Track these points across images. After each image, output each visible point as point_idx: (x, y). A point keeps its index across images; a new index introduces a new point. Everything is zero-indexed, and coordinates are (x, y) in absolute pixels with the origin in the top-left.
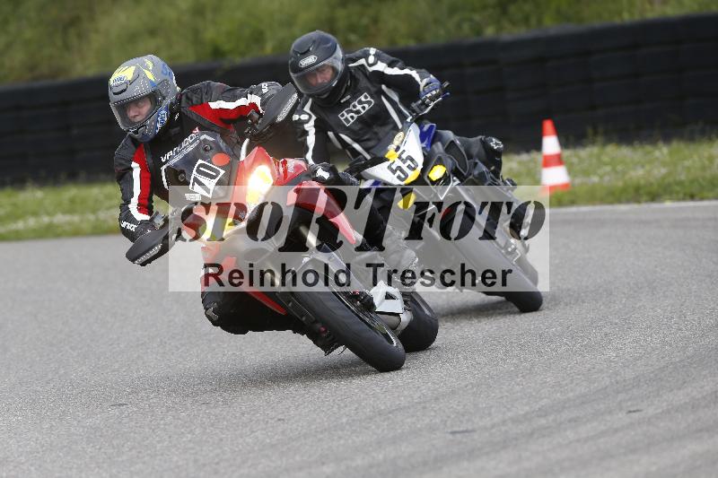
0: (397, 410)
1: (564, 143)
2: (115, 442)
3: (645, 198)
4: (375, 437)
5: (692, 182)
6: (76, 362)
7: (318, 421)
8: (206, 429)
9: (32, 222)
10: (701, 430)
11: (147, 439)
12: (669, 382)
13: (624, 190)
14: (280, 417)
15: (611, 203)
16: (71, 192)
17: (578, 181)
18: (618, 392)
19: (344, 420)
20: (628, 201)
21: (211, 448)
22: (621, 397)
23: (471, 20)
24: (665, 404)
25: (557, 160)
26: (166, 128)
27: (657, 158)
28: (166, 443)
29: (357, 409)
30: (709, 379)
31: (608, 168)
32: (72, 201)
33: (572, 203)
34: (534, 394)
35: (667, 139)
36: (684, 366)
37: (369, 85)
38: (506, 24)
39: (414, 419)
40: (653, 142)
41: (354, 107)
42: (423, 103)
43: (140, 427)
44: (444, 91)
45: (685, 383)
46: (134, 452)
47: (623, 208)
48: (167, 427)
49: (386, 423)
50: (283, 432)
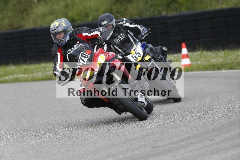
0: (133, 139)
1: (189, 51)
2: (39, 150)
3: (216, 69)
4: (126, 148)
5: (232, 63)
6: (26, 124)
7: (107, 143)
8: (69, 146)
9: (11, 77)
10: (235, 146)
11: (50, 149)
12: (224, 130)
13: (209, 66)
14: (94, 142)
15: (205, 71)
16: (24, 67)
17: (193, 63)
18: (207, 134)
19: (116, 143)
20: (210, 70)
21: (71, 152)
22: (208, 135)
23: (158, 9)
24: (223, 138)
25: (187, 56)
26: (69, 42)
27: (220, 56)
28: (56, 151)
29: (120, 139)
30: (238, 129)
31: (204, 59)
32: (25, 70)
33: (192, 70)
34: (179, 134)
35: (223, 49)
36: (229, 125)
37: (124, 30)
38: (169, 11)
39: (139, 143)
40: (219, 50)
41: (119, 37)
42: (142, 36)
43: (48, 145)
44: (149, 32)
45: (229, 131)
46: (46, 153)
47: (209, 72)
48: (57, 145)
49: (130, 144)
50: (95, 147)
